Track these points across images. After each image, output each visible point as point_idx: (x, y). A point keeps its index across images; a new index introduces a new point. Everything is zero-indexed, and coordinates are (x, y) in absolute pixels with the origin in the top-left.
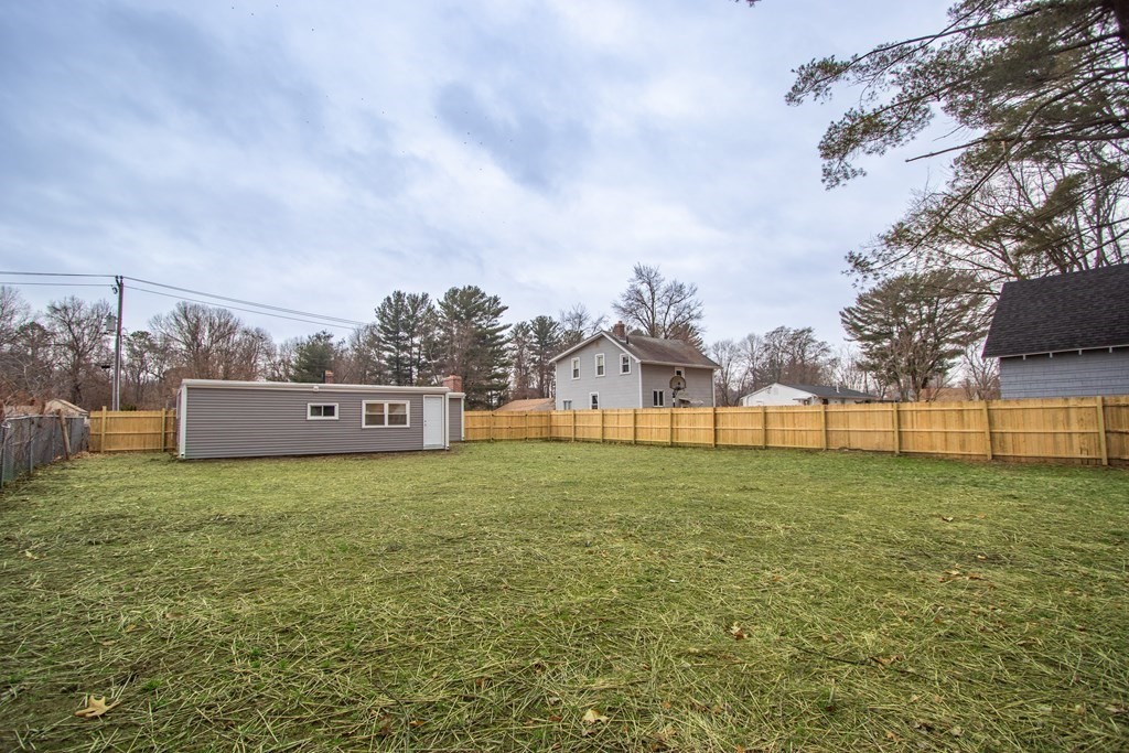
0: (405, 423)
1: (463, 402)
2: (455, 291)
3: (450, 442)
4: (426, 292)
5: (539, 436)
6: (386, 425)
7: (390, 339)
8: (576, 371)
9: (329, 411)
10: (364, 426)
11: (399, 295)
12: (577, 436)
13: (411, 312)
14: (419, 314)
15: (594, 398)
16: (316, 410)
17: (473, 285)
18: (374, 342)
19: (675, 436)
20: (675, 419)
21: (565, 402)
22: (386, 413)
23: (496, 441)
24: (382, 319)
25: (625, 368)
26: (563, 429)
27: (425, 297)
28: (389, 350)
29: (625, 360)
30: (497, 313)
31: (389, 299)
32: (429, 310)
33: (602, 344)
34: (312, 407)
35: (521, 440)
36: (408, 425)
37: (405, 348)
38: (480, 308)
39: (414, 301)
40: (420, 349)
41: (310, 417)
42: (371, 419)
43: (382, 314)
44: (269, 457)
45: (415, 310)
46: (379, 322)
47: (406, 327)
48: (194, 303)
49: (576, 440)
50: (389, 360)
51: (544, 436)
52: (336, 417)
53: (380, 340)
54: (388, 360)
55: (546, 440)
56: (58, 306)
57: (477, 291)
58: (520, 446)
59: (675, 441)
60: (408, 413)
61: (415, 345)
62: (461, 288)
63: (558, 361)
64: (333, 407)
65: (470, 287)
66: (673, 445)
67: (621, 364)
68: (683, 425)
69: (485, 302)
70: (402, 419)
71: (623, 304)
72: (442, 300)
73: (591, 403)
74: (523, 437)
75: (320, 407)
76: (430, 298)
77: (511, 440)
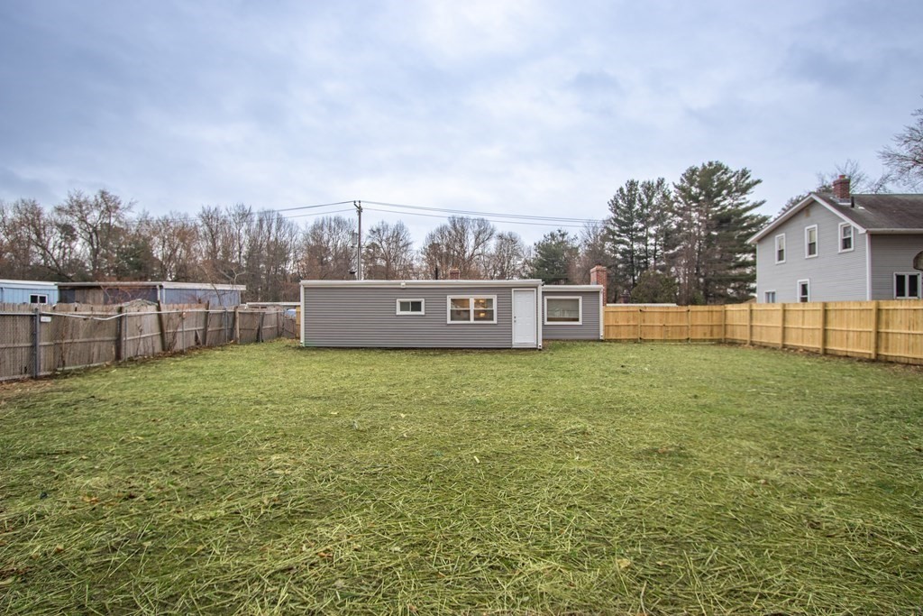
0: (492, 319)
1: (601, 296)
2: (693, 171)
3: (543, 340)
4: (661, 177)
5: (708, 337)
6: (472, 321)
7: (623, 231)
8: (781, 252)
9: (416, 306)
10: (449, 322)
11: (632, 184)
12: (755, 339)
13: (646, 201)
14: (654, 202)
15: (804, 289)
16: (404, 306)
17: (714, 160)
18: (609, 235)
19: (883, 344)
20: (884, 317)
21: (768, 294)
22: (472, 308)
23: (645, 341)
24: (615, 212)
25: (846, 243)
26: (738, 329)
27: (661, 182)
28: (623, 242)
29: (846, 229)
30: (744, 190)
31: (621, 190)
32: (665, 197)
33: (814, 213)
34: (402, 303)
35: (680, 341)
36: (495, 322)
37: (640, 239)
38: (723, 185)
39: (648, 188)
40: (657, 240)
41: (399, 312)
42: (455, 315)
43: (615, 206)
44: (366, 348)
45: (650, 198)
46: (613, 215)
47: (640, 216)
48: (460, 215)
49: (752, 344)
50: (624, 253)
51: (716, 337)
52: (422, 313)
53: (614, 234)
54: (622, 254)
55: (719, 342)
56: (375, 230)
57: (719, 167)
58: (678, 350)
59: (883, 352)
60: (495, 308)
61: (651, 236)
62: (700, 167)
63: (760, 240)
64: (419, 303)
65: (710, 164)
66: (877, 360)
67: (840, 237)
68: (897, 327)
69: (730, 177)
70: (489, 315)
71: (904, 150)
72: (678, 183)
73: (799, 295)
74: (685, 337)
75: (408, 303)
76: (666, 182)
77: (665, 341)
